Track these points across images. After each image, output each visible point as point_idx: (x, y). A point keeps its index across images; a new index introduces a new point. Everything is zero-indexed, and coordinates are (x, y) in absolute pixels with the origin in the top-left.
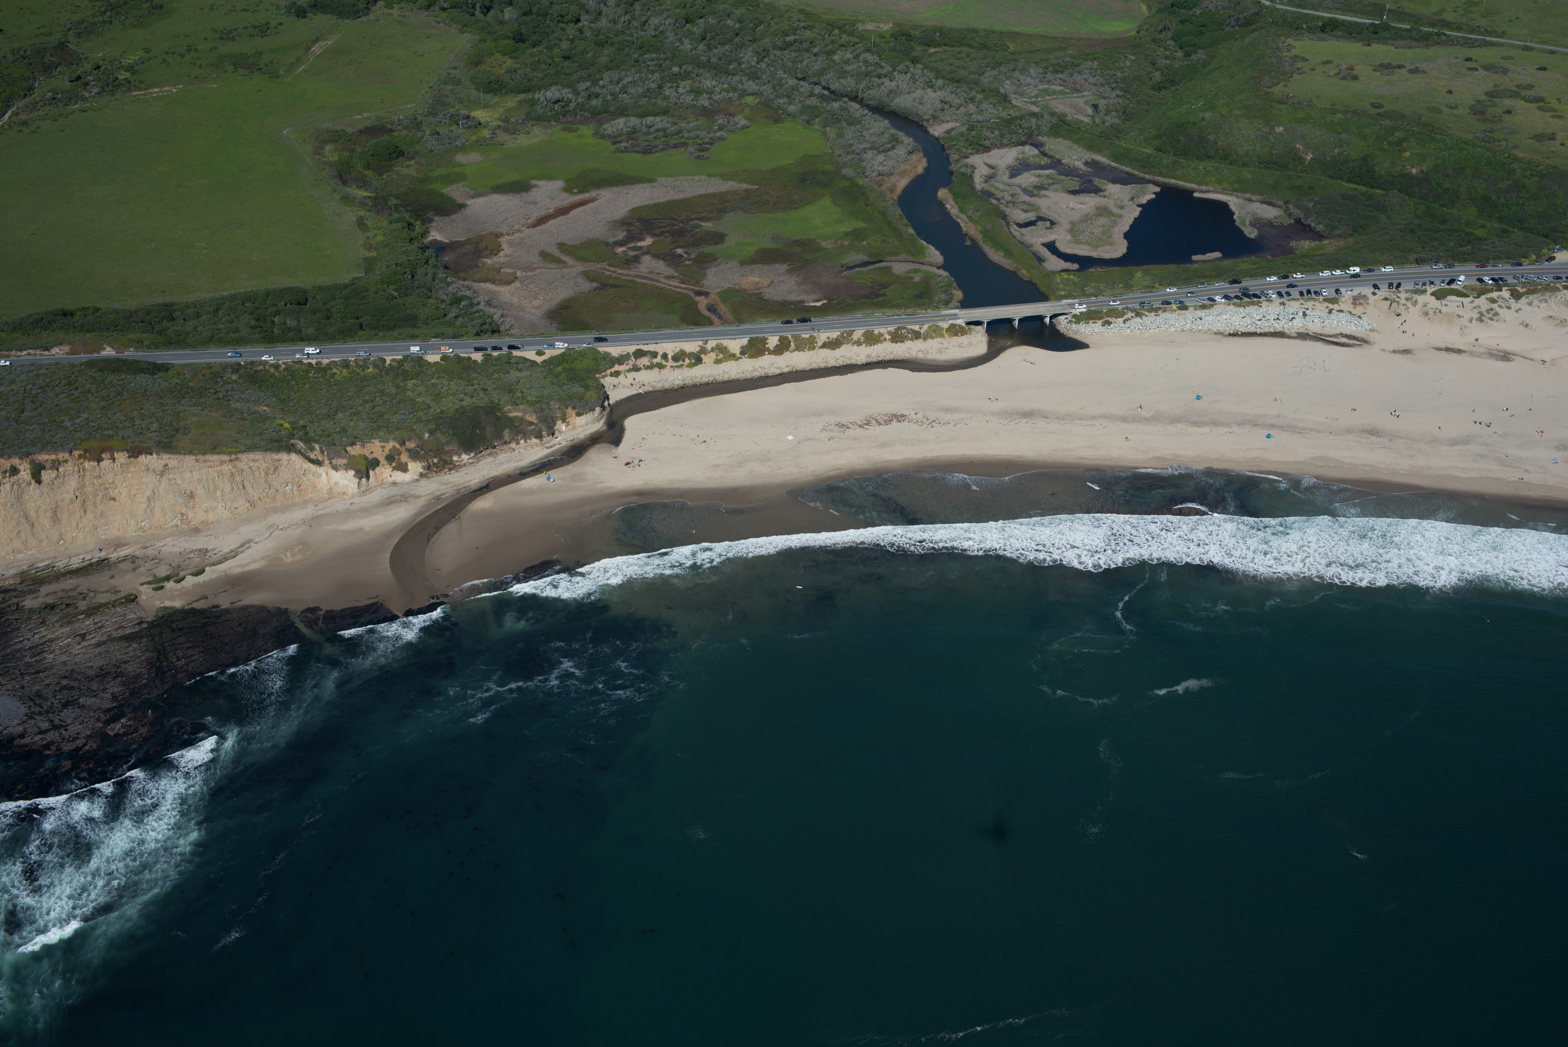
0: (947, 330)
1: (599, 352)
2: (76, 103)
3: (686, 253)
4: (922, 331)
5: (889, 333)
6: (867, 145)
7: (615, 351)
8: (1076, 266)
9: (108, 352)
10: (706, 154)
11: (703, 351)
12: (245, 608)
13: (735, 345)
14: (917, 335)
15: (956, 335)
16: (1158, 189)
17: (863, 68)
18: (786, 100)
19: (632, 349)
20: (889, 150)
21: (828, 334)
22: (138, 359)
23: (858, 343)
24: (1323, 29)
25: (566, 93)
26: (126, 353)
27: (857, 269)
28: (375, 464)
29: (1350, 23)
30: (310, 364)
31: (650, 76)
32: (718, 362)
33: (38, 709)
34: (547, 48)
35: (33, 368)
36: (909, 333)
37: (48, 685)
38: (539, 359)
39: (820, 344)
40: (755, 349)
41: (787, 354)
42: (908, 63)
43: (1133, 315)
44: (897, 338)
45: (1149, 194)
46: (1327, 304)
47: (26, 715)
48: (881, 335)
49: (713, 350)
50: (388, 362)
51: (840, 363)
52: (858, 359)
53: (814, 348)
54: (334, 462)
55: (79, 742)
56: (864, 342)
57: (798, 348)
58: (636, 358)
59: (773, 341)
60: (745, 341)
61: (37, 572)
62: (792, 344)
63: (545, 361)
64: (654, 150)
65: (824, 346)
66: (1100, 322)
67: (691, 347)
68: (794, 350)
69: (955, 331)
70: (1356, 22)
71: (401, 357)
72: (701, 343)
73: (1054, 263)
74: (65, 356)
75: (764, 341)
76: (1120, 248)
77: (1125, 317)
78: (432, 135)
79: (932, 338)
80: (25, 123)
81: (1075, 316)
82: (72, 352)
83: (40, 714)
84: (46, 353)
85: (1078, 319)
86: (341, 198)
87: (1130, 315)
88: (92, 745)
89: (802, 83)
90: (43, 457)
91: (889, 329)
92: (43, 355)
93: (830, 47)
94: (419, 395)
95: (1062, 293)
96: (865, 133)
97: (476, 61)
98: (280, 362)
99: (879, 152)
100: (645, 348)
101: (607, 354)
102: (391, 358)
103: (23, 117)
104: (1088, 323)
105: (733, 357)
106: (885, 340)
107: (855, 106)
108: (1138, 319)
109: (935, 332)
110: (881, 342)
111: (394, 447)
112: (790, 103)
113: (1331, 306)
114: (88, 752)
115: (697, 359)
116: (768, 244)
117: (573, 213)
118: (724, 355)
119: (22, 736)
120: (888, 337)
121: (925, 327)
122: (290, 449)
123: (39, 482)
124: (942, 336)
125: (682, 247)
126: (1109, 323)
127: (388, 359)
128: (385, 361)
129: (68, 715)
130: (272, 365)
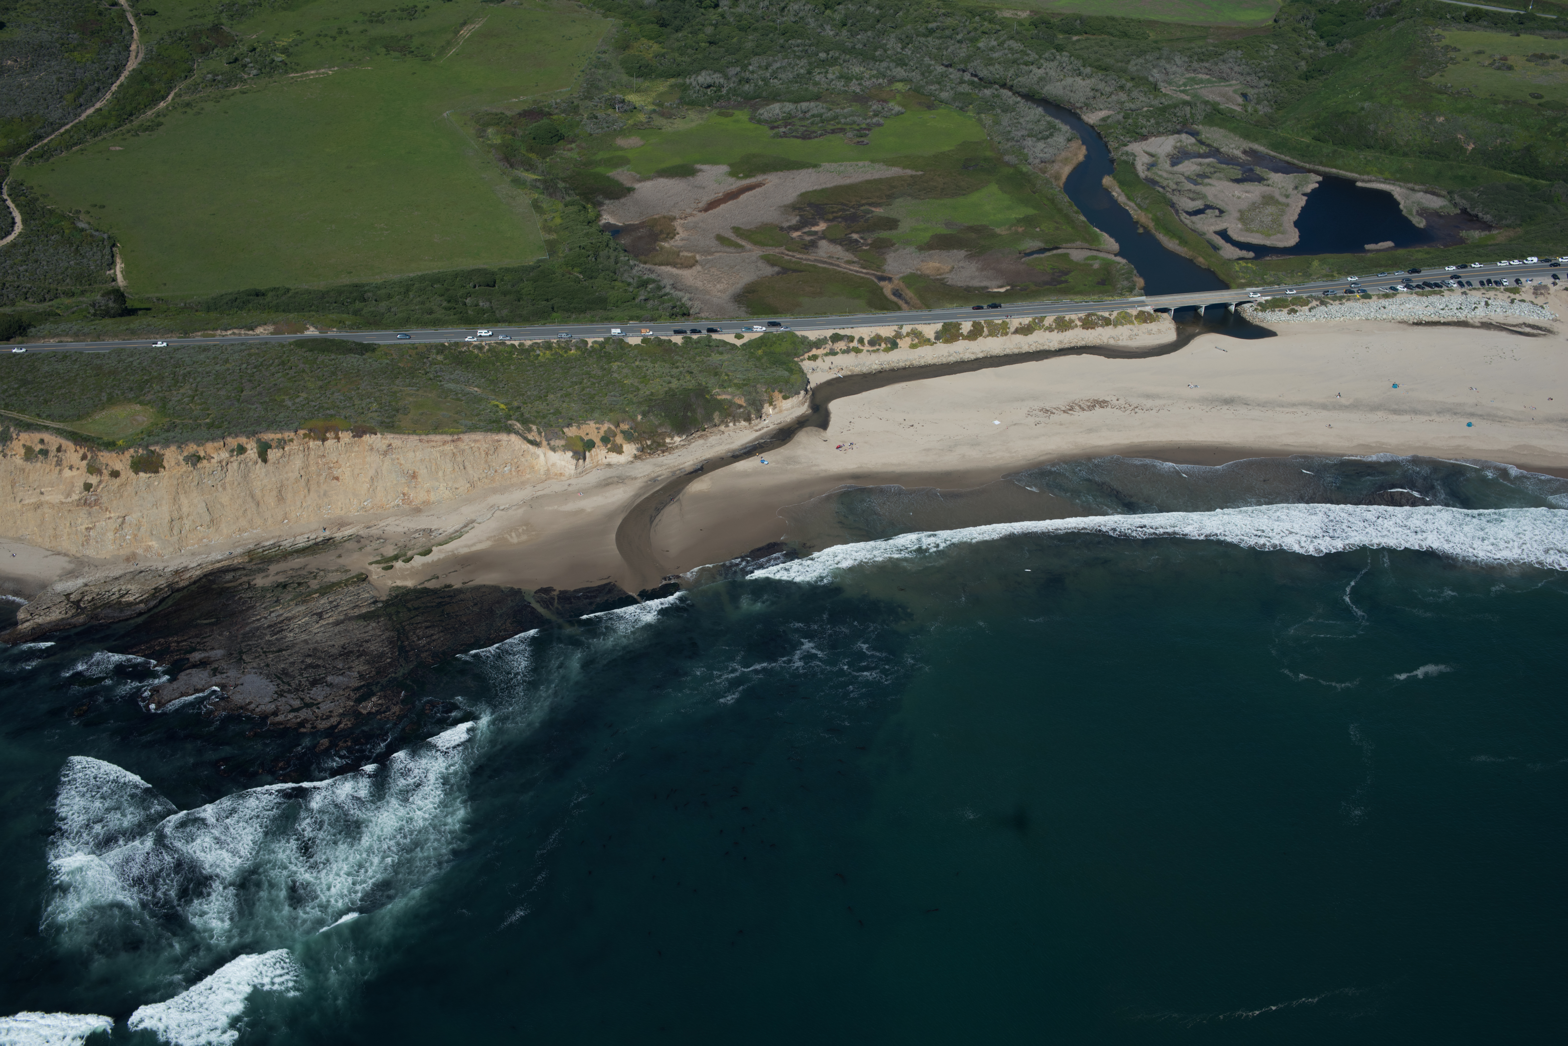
0: (1137, 317)
1: (797, 336)
2: (235, 85)
3: (862, 238)
4: (1112, 318)
5: (1080, 319)
6: (1025, 133)
7: (812, 335)
8: (1251, 254)
9: (312, 332)
10: (865, 140)
11: (898, 335)
12: (478, 588)
13: (930, 330)
14: (1107, 322)
15: (1145, 321)
16: (1320, 179)
17: (1010, 55)
18: (937, 86)
19: (829, 333)
20: (1047, 138)
21: (1021, 320)
22: (345, 339)
23: (1050, 329)
24: (1467, 19)
25: (717, 78)
26: (330, 333)
27: (1035, 256)
28: (590, 445)
29: (1495, 13)
30: (513, 345)
31: (798, 62)
32: (913, 346)
33: (286, 687)
34: (691, 33)
35: (243, 347)
36: (1099, 319)
37: (293, 663)
38: (739, 343)
39: (1012, 329)
40: (949, 334)
41: (980, 339)
42: (1054, 51)
43: (1318, 303)
44: (1088, 324)
45: (1312, 183)
46: (1508, 294)
47: (276, 693)
48: (1071, 321)
49: (908, 335)
50: (590, 344)
51: (1033, 349)
52: (1051, 345)
53: (1006, 334)
54: (552, 443)
55: (334, 720)
56: (1056, 328)
57: (991, 334)
58: (833, 342)
59: (966, 327)
60: (939, 326)
61: (264, 551)
62: (985, 329)
63: (744, 345)
64: (812, 136)
65: (1017, 331)
66: (1286, 311)
67: (887, 331)
68: (988, 336)
69: (1144, 318)
70: (1500, 13)
71: (602, 339)
72: (896, 328)
73: (1229, 252)
74: (270, 336)
75: (958, 326)
76: (1292, 238)
77: (1310, 306)
78: (589, 118)
79: (1122, 324)
80: (188, 105)
81: (1260, 304)
82: (275, 332)
83: (289, 692)
84: (251, 332)
85: (1263, 307)
86: (512, 181)
87: (1314, 303)
88: (346, 723)
89: (951, 70)
90: (268, 436)
91: (1080, 315)
92: (248, 335)
93: (972, 34)
94: (626, 377)
95: (1243, 281)
96: (1022, 120)
97: (624, 45)
98: (484, 344)
99: (1039, 140)
100: (842, 332)
101: (805, 338)
102: (593, 340)
103: (186, 98)
104: (1274, 311)
105: (927, 342)
106: (1076, 326)
107: (1006, 93)
108: (1323, 308)
109: (1124, 319)
110: (1073, 328)
111: (609, 428)
112: (941, 90)
113: (1513, 296)
114: (343, 730)
115: (893, 344)
116: (942, 230)
117: (743, 197)
118: (920, 340)
119: (275, 714)
120: (1079, 323)
121: (1115, 314)
122: (509, 430)
123: (265, 461)
124: (1131, 322)
125: (857, 232)
126: (1295, 311)
127: (590, 341)
128: (586, 343)
129: (318, 693)
130: (476, 346)
